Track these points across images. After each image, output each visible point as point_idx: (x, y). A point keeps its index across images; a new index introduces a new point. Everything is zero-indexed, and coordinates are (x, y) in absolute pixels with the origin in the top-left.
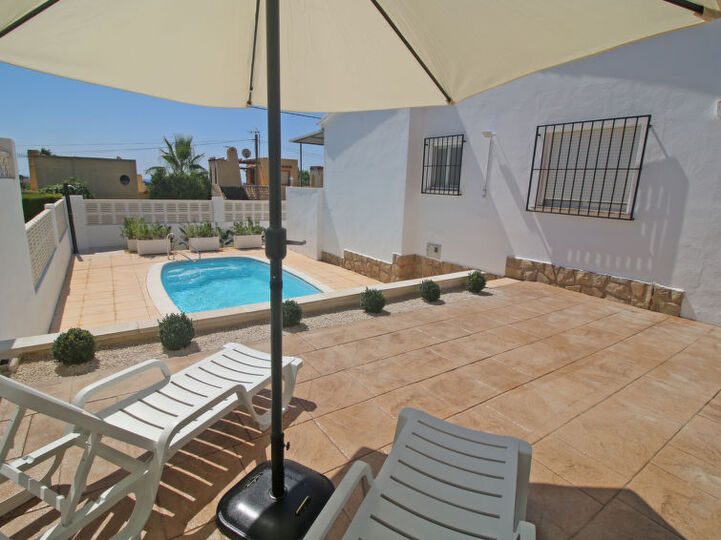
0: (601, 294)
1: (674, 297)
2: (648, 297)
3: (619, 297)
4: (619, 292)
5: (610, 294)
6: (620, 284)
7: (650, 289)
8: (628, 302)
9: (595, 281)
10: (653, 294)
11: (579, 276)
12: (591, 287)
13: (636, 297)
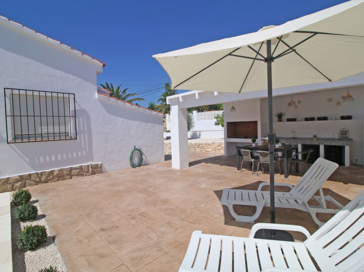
0: (70, 177)
1: (99, 166)
2: (90, 170)
3: (78, 175)
4: (78, 173)
5: (74, 175)
6: (77, 169)
7: (90, 166)
8: (82, 175)
9: (65, 172)
10: (92, 168)
11: (55, 174)
12: (63, 176)
13: (85, 172)
